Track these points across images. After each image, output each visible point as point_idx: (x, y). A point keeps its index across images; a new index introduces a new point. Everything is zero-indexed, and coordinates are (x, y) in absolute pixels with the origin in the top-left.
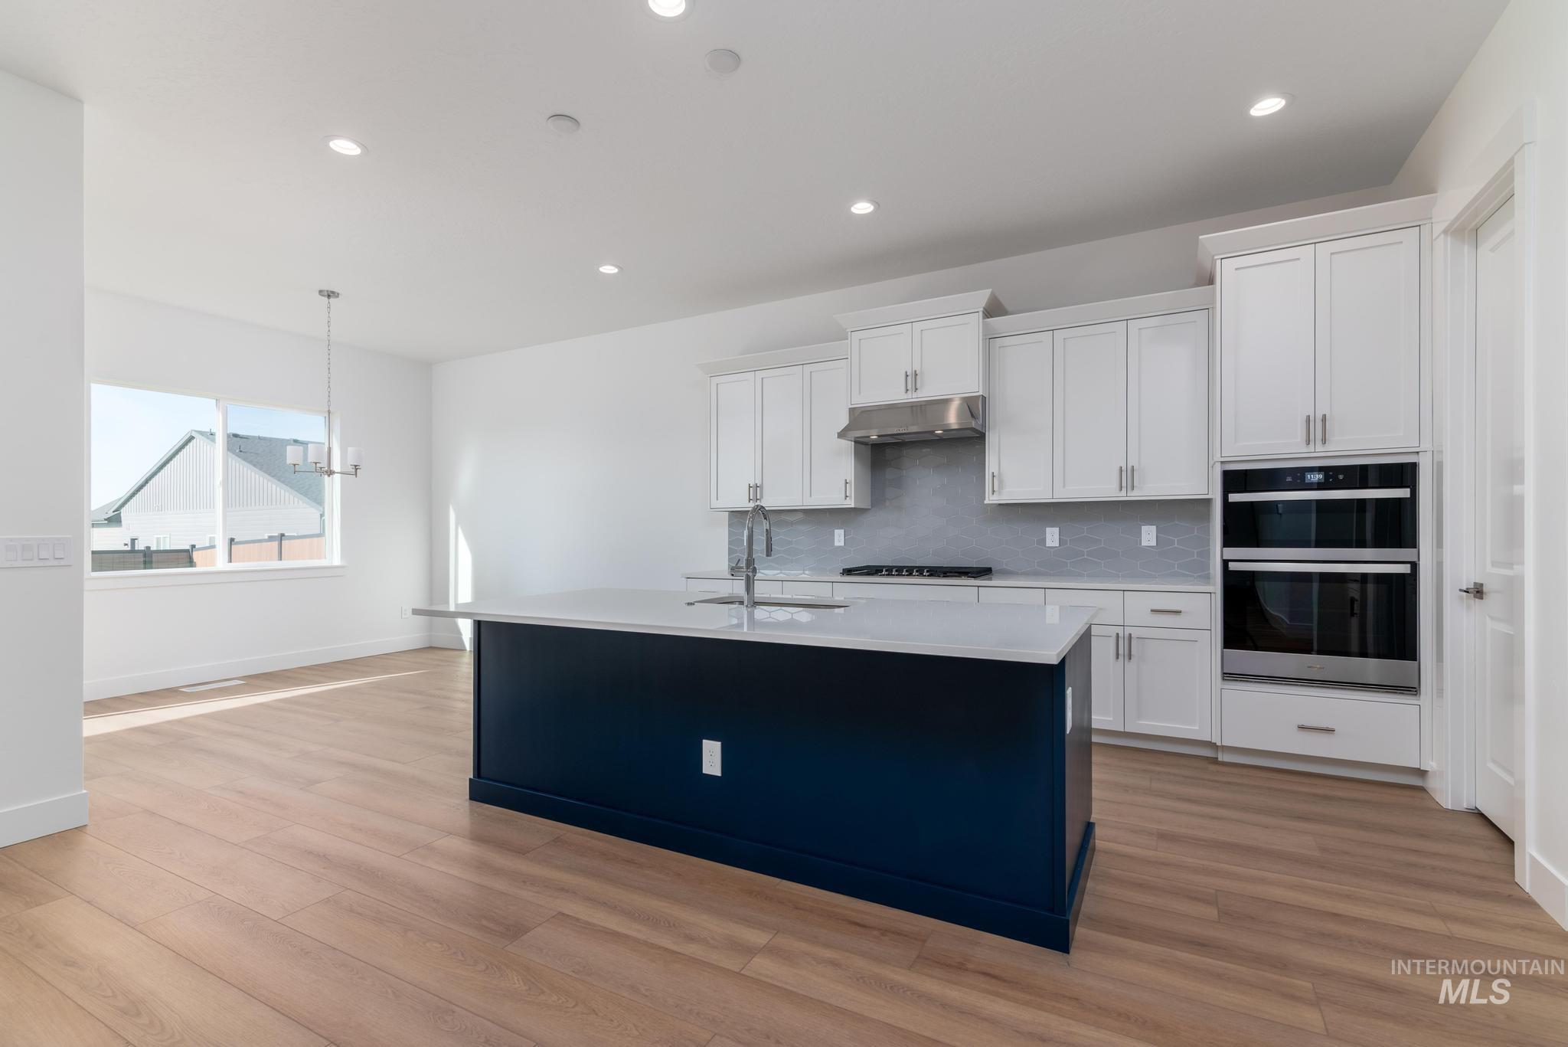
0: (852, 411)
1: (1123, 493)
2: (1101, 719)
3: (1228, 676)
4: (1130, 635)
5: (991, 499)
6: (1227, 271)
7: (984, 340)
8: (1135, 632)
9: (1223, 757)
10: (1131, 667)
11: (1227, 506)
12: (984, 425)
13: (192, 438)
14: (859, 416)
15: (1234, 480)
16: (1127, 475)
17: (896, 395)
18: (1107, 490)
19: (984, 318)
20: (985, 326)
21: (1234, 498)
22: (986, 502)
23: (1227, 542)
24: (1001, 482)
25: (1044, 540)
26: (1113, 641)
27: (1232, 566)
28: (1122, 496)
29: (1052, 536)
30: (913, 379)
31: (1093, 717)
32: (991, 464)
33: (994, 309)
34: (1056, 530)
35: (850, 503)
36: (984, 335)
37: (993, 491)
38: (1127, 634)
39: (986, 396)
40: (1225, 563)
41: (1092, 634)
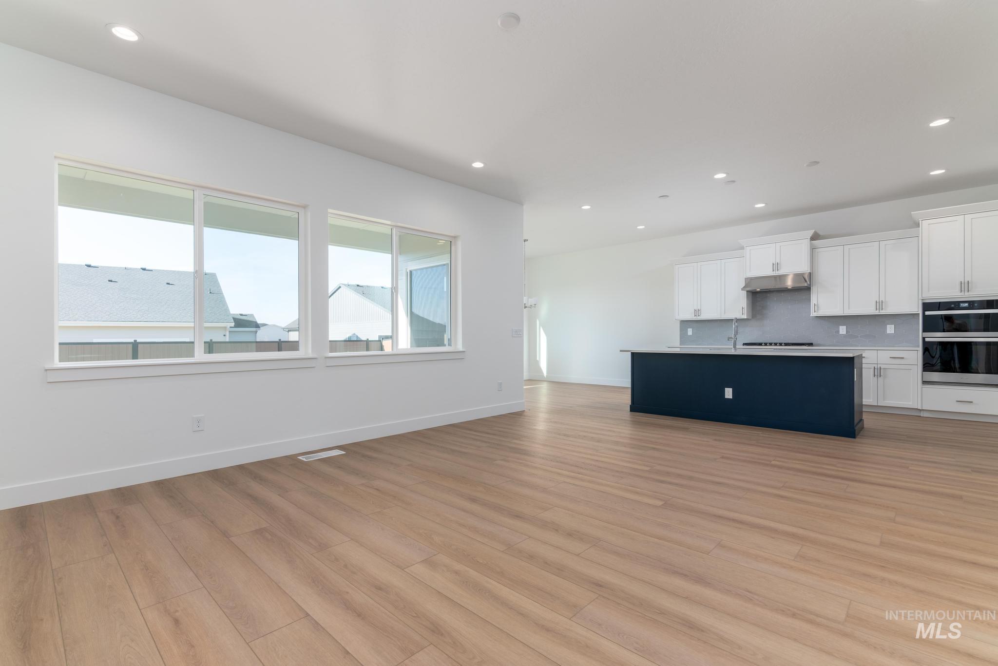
0: (746, 279)
1: (878, 311)
2: (866, 401)
3: (925, 382)
4: (880, 367)
5: (813, 314)
6: (924, 224)
7: (810, 249)
8: (883, 366)
9: (922, 414)
10: (881, 379)
11: (924, 316)
12: (810, 285)
13: (340, 287)
14: (749, 281)
15: (927, 306)
16: (879, 304)
17: (769, 272)
18: (871, 310)
19: (810, 241)
20: (811, 244)
21: (927, 313)
22: (811, 315)
23: (924, 330)
24: (818, 307)
25: (839, 331)
26: (872, 370)
27: (927, 340)
28: (877, 313)
29: (843, 330)
30: (776, 266)
31: (863, 400)
32: (814, 299)
33: (815, 237)
34: (845, 327)
35: (745, 317)
36: (811, 247)
37: (815, 311)
38: (879, 367)
39: (811, 272)
40: (924, 339)
41: (863, 367)
